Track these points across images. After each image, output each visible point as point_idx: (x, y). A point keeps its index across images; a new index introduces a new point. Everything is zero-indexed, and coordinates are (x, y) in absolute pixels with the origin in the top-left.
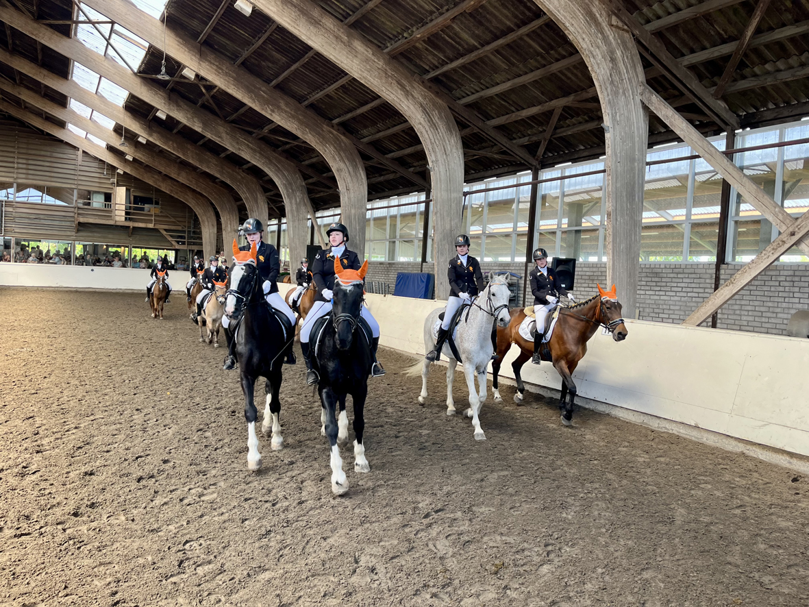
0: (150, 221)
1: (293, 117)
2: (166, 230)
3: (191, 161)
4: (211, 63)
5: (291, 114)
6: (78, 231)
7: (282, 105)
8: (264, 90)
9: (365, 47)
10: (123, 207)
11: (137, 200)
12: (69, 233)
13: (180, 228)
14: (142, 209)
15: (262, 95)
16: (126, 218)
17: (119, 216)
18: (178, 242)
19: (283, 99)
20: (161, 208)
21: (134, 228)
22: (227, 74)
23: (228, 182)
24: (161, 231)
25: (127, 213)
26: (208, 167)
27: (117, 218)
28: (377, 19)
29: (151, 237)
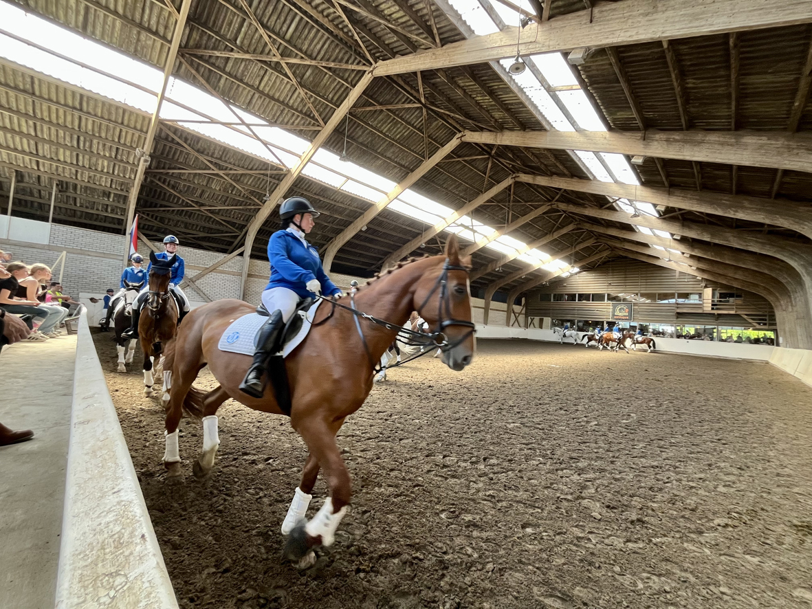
0: (732, 309)
1: (759, 210)
2: (746, 315)
3: (727, 262)
4: (677, 196)
5: (757, 209)
6: (677, 318)
7: (746, 204)
8: (726, 199)
9: (758, 138)
10: (710, 301)
11: (722, 296)
12: (671, 319)
13: (761, 313)
14: (728, 301)
15: (724, 204)
16: (713, 309)
17: (708, 308)
18: (759, 324)
19: (746, 200)
20: (744, 300)
21: (718, 314)
22: (691, 199)
23: (766, 272)
24: (743, 316)
25: (713, 305)
26: (744, 264)
27: (705, 309)
28: (757, 112)
29: (734, 320)
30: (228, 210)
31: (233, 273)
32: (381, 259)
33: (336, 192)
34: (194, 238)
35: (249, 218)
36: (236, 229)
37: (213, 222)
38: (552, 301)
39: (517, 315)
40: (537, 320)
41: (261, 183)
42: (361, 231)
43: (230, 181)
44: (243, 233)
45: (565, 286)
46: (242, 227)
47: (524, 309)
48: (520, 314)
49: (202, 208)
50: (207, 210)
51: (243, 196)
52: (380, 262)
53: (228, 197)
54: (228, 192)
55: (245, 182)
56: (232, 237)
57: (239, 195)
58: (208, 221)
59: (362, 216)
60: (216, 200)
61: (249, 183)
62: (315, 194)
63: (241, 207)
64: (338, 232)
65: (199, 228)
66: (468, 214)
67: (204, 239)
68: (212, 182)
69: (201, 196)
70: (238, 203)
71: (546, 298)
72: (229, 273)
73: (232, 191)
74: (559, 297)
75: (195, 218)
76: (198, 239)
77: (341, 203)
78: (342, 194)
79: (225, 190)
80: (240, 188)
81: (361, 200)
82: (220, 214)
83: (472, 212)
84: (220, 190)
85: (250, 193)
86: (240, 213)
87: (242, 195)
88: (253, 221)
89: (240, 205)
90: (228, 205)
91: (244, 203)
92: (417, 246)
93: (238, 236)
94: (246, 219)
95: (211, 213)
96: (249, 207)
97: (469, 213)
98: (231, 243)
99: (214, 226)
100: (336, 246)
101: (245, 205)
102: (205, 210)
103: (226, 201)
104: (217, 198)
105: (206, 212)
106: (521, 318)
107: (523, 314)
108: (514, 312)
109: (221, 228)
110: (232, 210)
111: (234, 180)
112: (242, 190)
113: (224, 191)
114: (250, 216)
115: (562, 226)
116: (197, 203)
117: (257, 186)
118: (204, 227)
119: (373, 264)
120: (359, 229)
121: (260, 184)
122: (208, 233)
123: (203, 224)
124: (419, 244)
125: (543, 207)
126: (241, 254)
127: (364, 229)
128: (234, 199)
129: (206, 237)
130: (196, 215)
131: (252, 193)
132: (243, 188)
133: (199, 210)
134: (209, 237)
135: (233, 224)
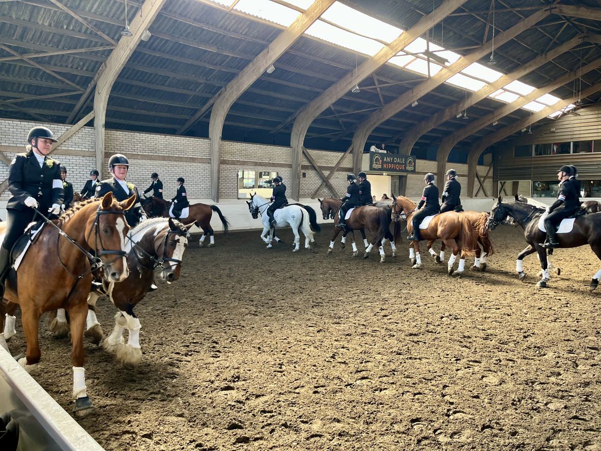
30: (63, 55)
31: (82, 154)
32: (290, 114)
33: (227, 13)
34: (16, 104)
35: (96, 66)
36: (78, 84)
37: (42, 77)
38: (533, 155)
39: (482, 179)
40: (509, 184)
41: (112, 8)
42: (265, 73)
43: (65, 9)
44: (89, 90)
45: (554, 132)
46: (85, 81)
47: (492, 170)
48: (485, 178)
49: (26, 57)
50: (33, 59)
51: (85, 32)
52: (290, 119)
53: (62, 36)
54: (62, 27)
55: (87, 9)
56: (72, 97)
57: (80, 31)
58: (35, 77)
59: (265, 51)
60: (44, 41)
61: (93, 10)
62: (195, 20)
63: (83, 50)
64: (229, 77)
65: (22, 87)
66: (423, 36)
67: (31, 103)
68: (38, 14)
69: (22, 37)
70: (79, 43)
71: (524, 151)
72: (76, 154)
73: (68, 26)
74: (543, 149)
75: (16, 72)
76: (22, 104)
77: (234, 31)
78: (236, 16)
79: (58, 25)
80: (80, 20)
81: (263, 25)
82: (52, 63)
83: (431, 30)
84: (50, 25)
85: (95, 25)
86: (81, 59)
87: (83, 30)
88: (103, 71)
89: (82, 47)
90: (63, 49)
91: (87, 43)
92: (346, 90)
93: (81, 95)
94: (90, 68)
95: (39, 63)
96: (95, 49)
97: (425, 34)
98: (70, 107)
99: (44, 83)
100: (227, 100)
101: (89, 47)
102: (30, 59)
103: (59, 42)
104: (46, 39)
105: (32, 62)
106: (488, 184)
107: (489, 178)
108: (477, 177)
109: (54, 85)
110: (69, 55)
111: (71, 8)
112: (85, 23)
113: (56, 26)
114: (97, 62)
115: (561, 42)
116: (16, 49)
117: (105, 14)
118: (30, 86)
119: (279, 123)
120: (262, 71)
121: (110, 11)
122: (35, 94)
123: (28, 81)
124: (349, 87)
125: (538, 13)
126: (91, 124)
127: (270, 71)
128: (72, 38)
129: (33, 101)
130: (17, 68)
131: (98, 25)
132: (86, 19)
133: (22, 60)
134: (38, 101)
135: (72, 78)
